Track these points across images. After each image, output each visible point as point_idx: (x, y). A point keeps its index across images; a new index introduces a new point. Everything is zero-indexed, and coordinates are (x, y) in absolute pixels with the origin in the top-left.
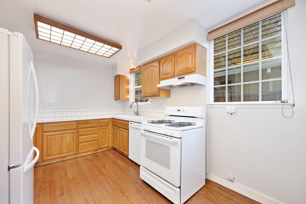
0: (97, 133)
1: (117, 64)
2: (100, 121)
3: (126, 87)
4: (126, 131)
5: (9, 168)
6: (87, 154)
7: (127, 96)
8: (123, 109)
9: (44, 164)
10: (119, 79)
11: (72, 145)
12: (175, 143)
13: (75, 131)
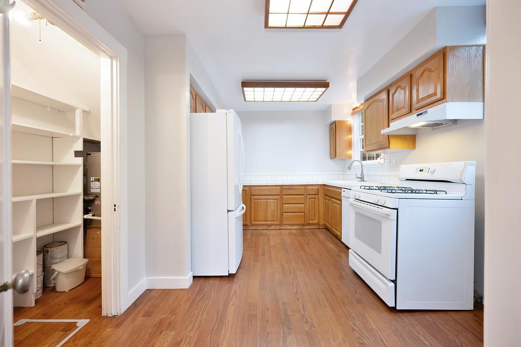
0: (303, 202)
1: (331, 105)
2: (308, 187)
3: (347, 138)
4: (339, 202)
5: (228, 211)
6: (292, 228)
7: (348, 153)
8: (344, 171)
9: (252, 228)
10: (335, 129)
11: (276, 213)
12: (387, 216)
13: (279, 197)
